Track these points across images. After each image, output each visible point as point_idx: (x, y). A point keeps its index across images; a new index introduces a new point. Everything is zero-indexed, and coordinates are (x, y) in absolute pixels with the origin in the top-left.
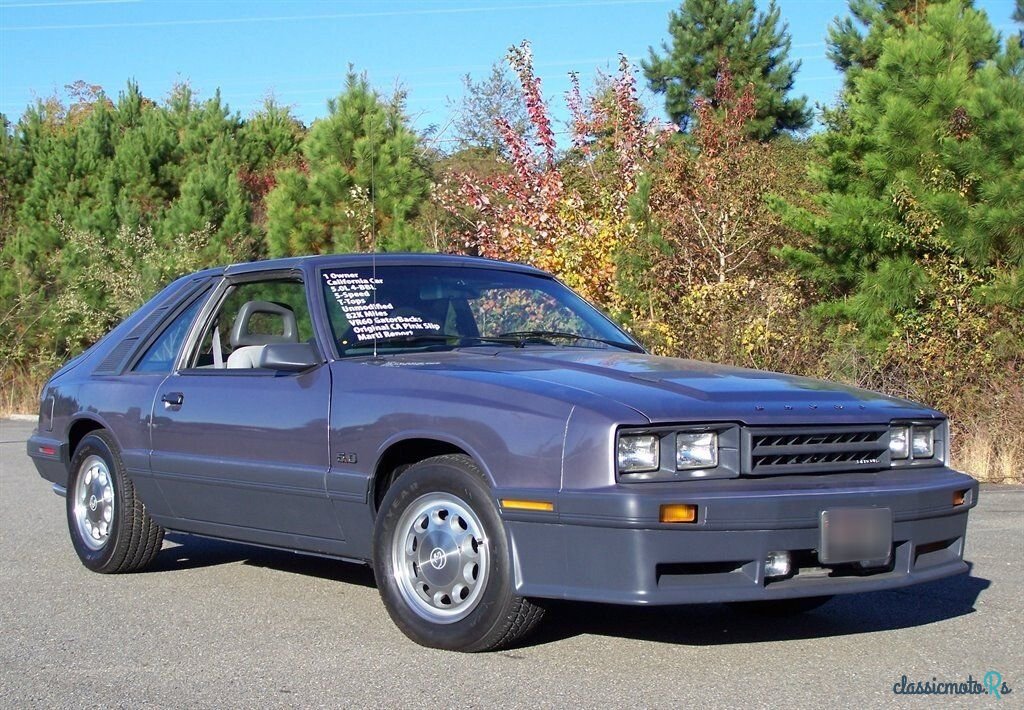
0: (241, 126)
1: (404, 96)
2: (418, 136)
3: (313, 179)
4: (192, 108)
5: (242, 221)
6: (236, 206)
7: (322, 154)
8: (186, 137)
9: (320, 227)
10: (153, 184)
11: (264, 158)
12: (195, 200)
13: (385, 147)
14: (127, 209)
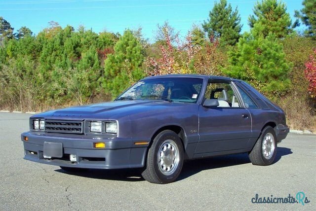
0: (98, 37)
1: (141, 29)
2: (145, 40)
3: (116, 57)
4: (84, 32)
5: (98, 65)
6: (97, 61)
7: (118, 51)
8: (83, 41)
9: (118, 68)
10: (74, 53)
11: (103, 46)
12: (86, 60)
13: (134, 49)
14: (69, 61)
